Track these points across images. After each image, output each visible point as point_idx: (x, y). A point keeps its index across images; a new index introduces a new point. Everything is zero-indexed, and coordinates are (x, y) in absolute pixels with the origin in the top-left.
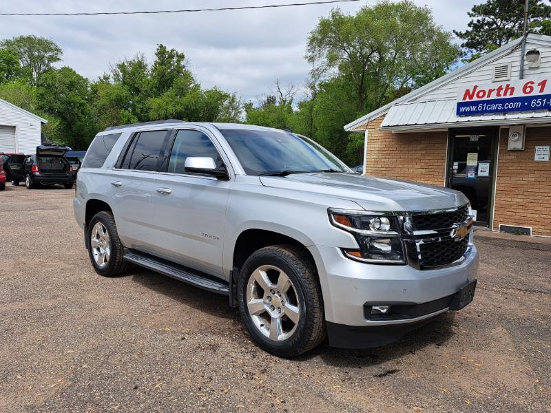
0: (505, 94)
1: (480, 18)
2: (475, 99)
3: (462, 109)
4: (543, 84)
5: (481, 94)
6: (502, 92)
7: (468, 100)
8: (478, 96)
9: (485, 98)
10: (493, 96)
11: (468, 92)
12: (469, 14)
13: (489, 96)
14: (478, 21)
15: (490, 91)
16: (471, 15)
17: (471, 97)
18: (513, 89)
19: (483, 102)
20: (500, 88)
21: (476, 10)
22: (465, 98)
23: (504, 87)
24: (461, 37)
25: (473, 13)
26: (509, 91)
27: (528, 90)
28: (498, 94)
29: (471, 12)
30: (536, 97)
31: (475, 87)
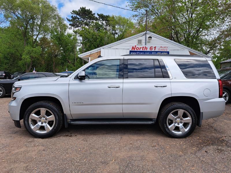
0: (145, 50)
1: (75, 15)
2: (136, 50)
3: (131, 53)
4: (155, 47)
5: (137, 49)
6: (144, 49)
7: (133, 50)
8: (136, 49)
9: (139, 50)
10: (141, 50)
11: (133, 47)
12: (71, 13)
13: (140, 50)
14: (75, 16)
15: (140, 48)
16: (72, 14)
17: (134, 49)
18: (147, 48)
19: (138, 51)
20: (143, 48)
21: (74, 12)
22: (132, 49)
23: (144, 47)
24: (69, 21)
25: (73, 13)
26: (146, 49)
27: (151, 49)
28: (143, 50)
29: (72, 12)
30: (154, 52)
31: (136, 46)
